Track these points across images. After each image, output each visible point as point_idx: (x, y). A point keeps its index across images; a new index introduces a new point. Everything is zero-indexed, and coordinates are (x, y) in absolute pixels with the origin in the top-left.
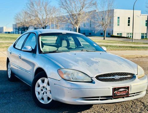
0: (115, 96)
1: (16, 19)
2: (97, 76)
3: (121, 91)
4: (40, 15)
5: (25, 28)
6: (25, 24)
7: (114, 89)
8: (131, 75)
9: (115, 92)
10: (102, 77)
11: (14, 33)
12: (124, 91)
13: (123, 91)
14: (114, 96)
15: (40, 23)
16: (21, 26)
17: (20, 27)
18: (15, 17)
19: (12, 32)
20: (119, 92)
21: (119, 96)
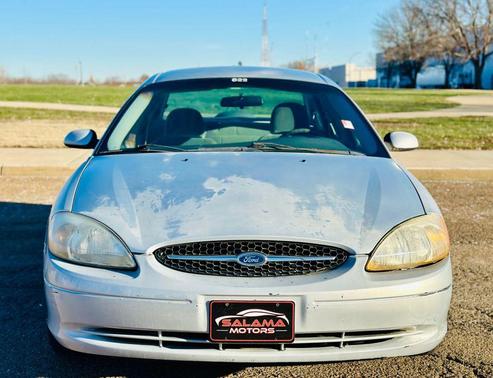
0: (217, 335)
1: (380, 33)
2: (163, 249)
3: (250, 320)
4: (465, 11)
5: (410, 65)
6: (410, 49)
7: (216, 308)
8: (333, 254)
9: (218, 321)
10: (183, 253)
11: (376, 86)
12: (268, 318)
13: (261, 319)
14: (215, 336)
15: (464, 45)
16: (394, 58)
17: (394, 61)
18: (377, 28)
19: (370, 81)
20: (241, 320)
21: (237, 336)
